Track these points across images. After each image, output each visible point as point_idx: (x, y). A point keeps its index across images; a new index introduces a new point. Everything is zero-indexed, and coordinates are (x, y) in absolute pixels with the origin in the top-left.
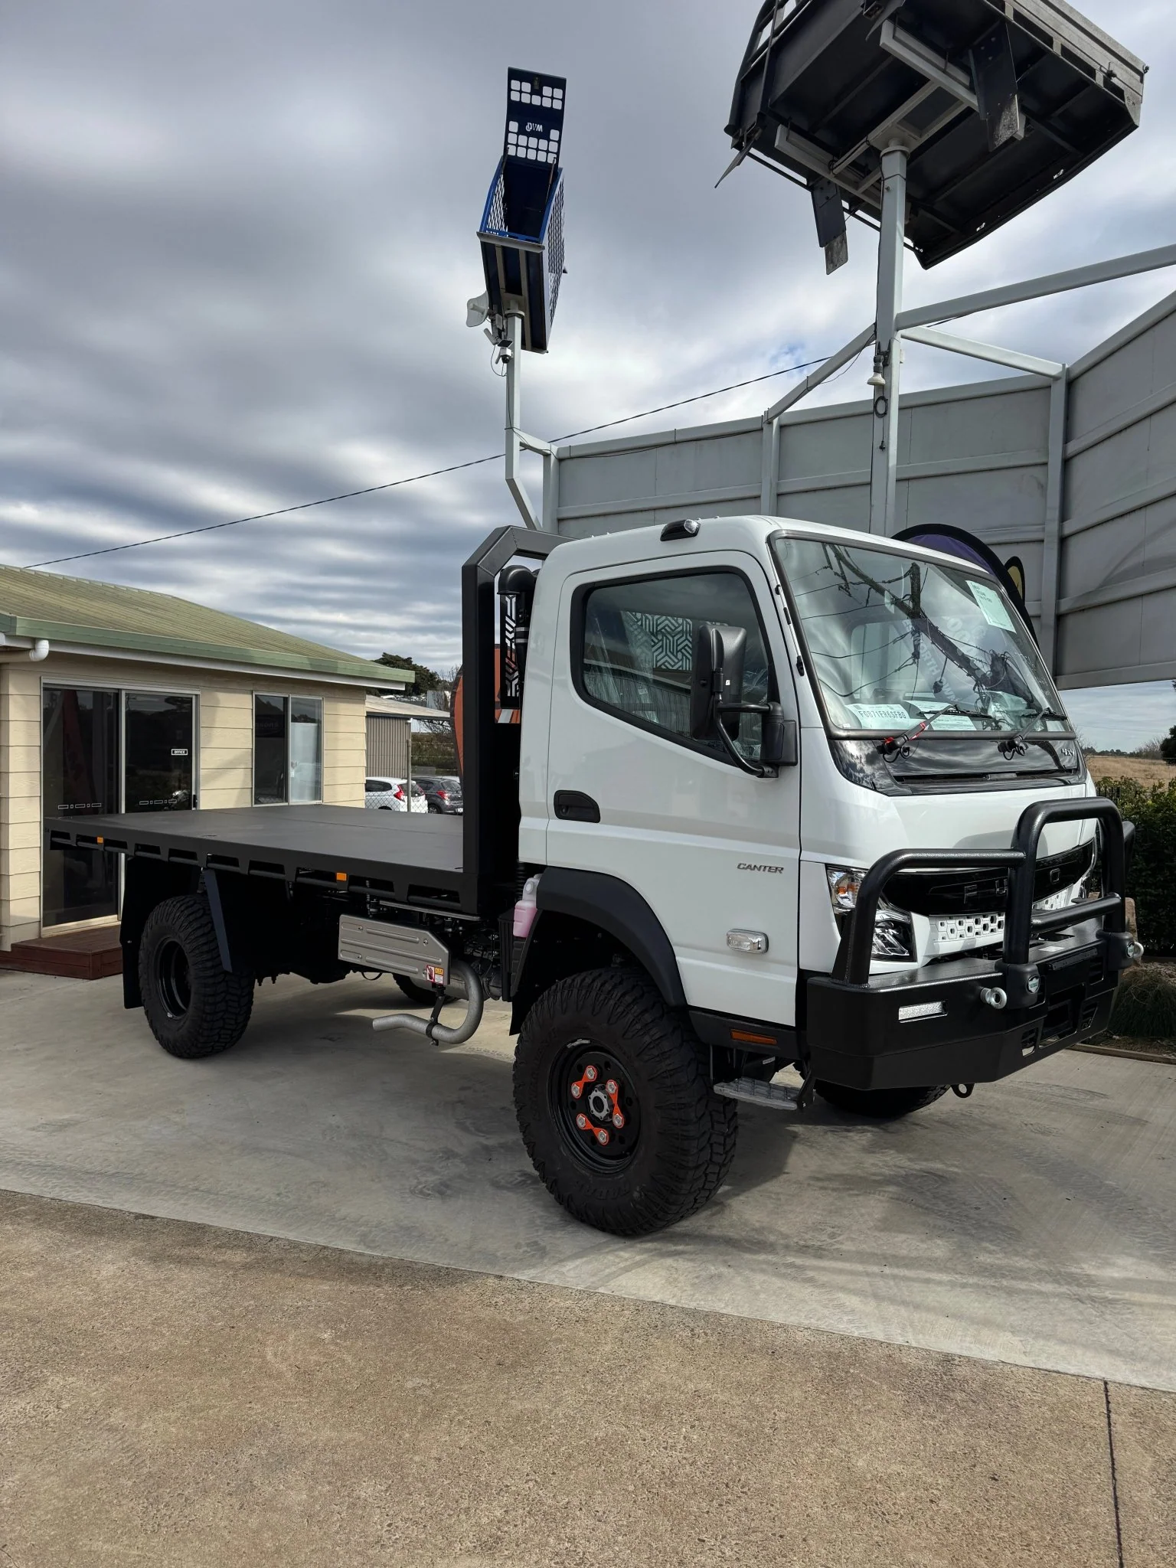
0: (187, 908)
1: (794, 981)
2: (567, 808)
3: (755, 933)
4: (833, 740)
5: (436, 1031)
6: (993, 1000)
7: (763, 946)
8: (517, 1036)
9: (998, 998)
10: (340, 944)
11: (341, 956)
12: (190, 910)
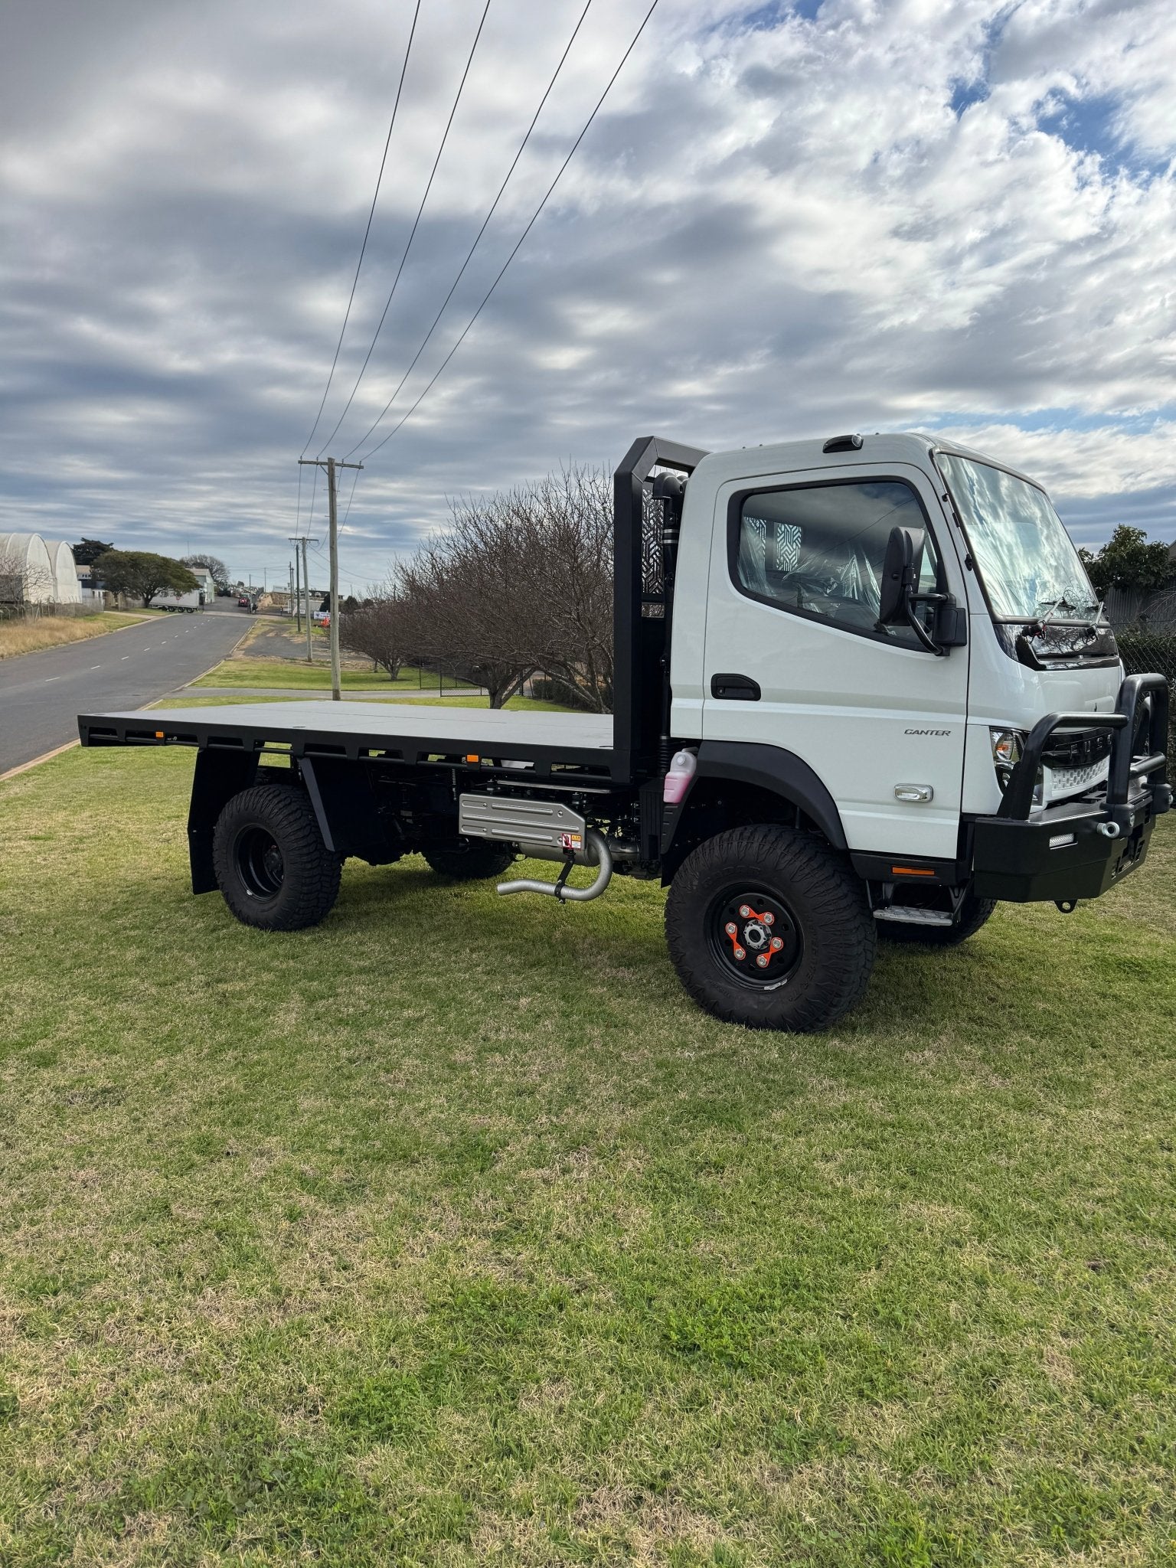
0: (274, 797)
1: (956, 823)
2: (724, 688)
3: (923, 786)
4: (997, 624)
5: (564, 891)
6: (1106, 832)
7: (929, 796)
8: (668, 888)
9: (1111, 829)
10: (461, 819)
11: (463, 831)
12: (278, 799)
